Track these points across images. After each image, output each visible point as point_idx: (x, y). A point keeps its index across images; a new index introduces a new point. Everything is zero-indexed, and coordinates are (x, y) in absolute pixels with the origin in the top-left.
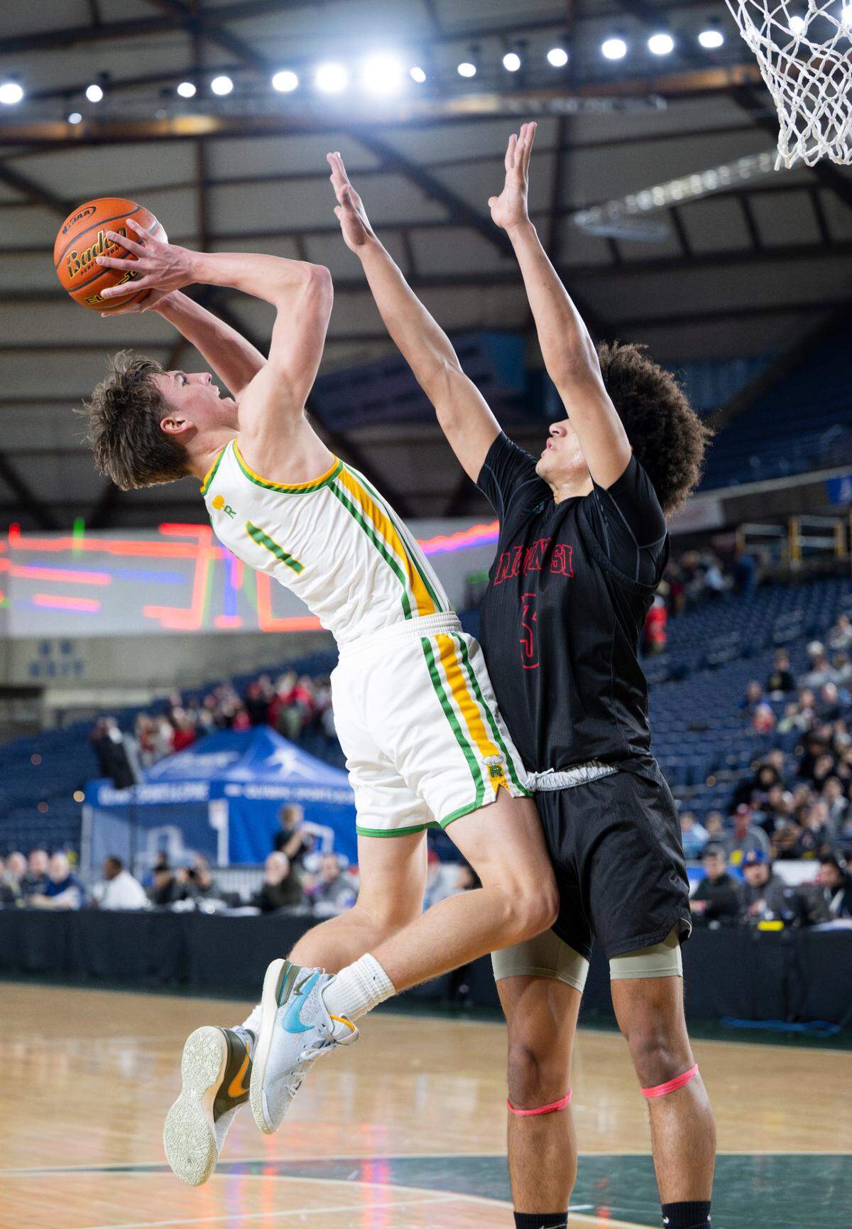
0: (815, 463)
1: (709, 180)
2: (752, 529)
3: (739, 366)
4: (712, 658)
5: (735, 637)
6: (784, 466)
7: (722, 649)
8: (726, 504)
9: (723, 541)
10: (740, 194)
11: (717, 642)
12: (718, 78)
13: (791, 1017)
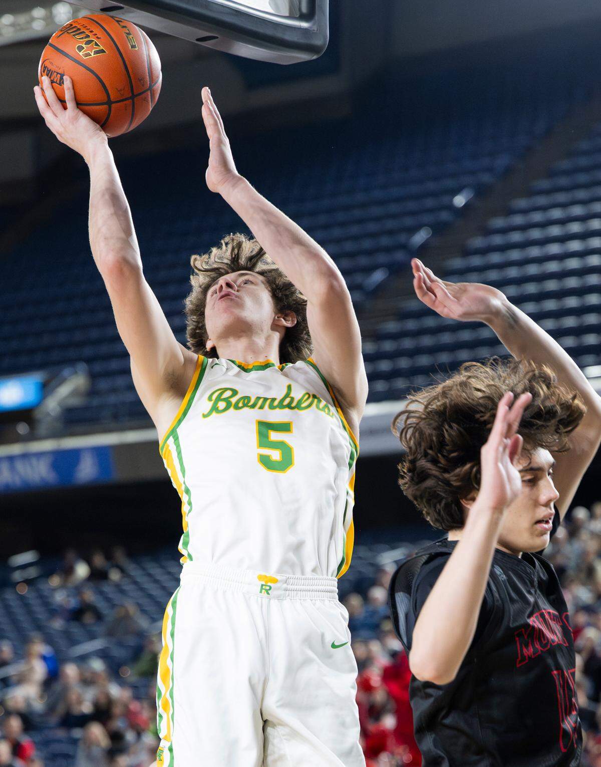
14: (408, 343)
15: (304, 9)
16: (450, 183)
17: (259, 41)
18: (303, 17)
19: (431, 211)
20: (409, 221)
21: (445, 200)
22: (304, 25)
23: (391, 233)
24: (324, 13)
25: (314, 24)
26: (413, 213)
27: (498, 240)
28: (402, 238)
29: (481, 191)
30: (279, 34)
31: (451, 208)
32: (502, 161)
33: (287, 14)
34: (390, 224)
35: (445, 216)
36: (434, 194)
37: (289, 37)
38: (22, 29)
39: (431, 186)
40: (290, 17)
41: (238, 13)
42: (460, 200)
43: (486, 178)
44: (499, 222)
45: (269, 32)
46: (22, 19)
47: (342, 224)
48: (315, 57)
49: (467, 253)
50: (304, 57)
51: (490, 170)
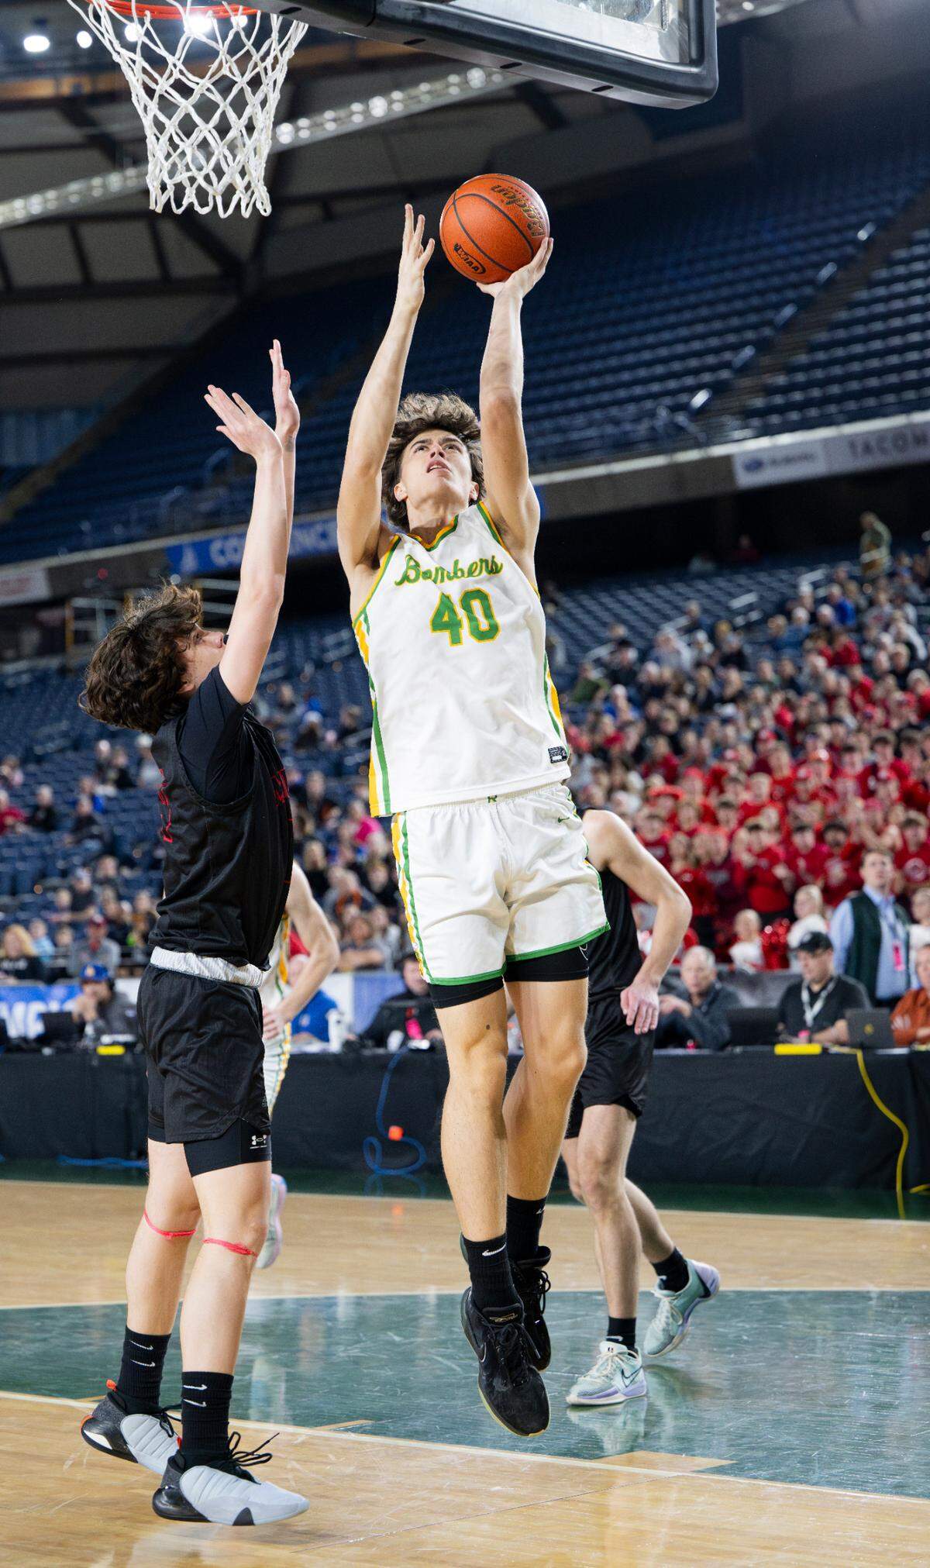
0: (155, 530)
1: (35, 205)
2: (81, 602)
3: (67, 417)
4: (39, 750)
5: (64, 725)
6: (118, 531)
7: (50, 738)
8: (53, 574)
9: (49, 616)
10: (70, 221)
11: (46, 730)
12: (43, 88)
13: (134, 1154)
14: (819, 374)
15: (694, 54)
16: (853, 219)
17: (659, 90)
18: (693, 63)
19: (836, 246)
20: (815, 257)
21: (850, 235)
22: (694, 70)
23: (799, 269)
24: (712, 55)
25: (704, 69)
26: (818, 250)
27: (901, 270)
28: (809, 273)
29: (883, 224)
30: (670, 81)
31: (856, 242)
32: (901, 195)
33: (678, 61)
34: (797, 261)
35: (850, 250)
36: (838, 230)
37: (680, 82)
38: (439, 96)
39: (835, 222)
40: (681, 63)
41: (631, 62)
42: (863, 235)
43: (888, 212)
44: (901, 254)
45: (661, 79)
46: (438, 86)
47: (751, 264)
48: (706, 100)
49: (872, 284)
50: (693, 101)
51: (891, 204)
